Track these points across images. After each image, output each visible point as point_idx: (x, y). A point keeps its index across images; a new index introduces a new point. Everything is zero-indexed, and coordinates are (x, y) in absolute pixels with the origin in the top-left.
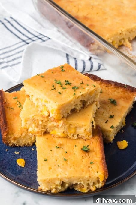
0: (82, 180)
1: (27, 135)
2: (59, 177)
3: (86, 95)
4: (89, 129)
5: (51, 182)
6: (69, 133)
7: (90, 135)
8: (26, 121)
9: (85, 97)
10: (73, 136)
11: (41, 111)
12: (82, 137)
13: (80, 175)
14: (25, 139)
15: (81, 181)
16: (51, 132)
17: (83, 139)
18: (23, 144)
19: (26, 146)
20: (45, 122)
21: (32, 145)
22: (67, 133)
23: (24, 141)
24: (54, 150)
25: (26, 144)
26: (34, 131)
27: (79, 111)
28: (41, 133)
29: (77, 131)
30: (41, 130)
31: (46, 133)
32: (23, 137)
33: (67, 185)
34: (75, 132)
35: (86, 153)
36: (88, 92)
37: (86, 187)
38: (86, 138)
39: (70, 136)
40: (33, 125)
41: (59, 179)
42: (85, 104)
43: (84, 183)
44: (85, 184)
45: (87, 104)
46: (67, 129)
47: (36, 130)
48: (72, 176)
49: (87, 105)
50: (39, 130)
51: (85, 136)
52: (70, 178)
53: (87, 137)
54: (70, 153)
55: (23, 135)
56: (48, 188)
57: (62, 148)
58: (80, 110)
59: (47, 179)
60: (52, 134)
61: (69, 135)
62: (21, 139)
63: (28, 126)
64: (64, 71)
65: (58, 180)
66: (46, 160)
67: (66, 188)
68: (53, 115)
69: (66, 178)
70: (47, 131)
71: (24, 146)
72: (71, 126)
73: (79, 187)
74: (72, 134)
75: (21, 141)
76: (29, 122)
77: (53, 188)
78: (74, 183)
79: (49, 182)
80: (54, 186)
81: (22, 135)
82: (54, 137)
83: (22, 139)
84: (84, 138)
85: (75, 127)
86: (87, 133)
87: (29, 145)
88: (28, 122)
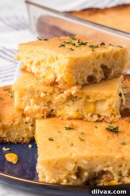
0: (110, 164)
1: (22, 123)
2: (74, 156)
3: (110, 57)
4: (117, 102)
5: (61, 166)
6: (86, 113)
7: (117, 114)
8: (21, 95)
9: (107, 59)
10: (92, 116)
11: (44, 77)
12: (106, 119)
13: (107, 154)
14: (19, 130)
15: (108, 166)
16: (59, 113)
17: (106, 122)
18: (16, 139)
19: (20, 143)
20: (49, 94)
21: (28, 141)
22: (82, 112)
23: (17, 133)
24: (64, 131)
25: (21, 140)
26: (32, 110)
27: (99, 81)
28: (43, 113)
29: (97, 108)
30: (43, 108)
31: (50, 115)
32: (16, 126)
33: (86, 174)
34: (95, 110)
35: (113, 134)
36: (112, 52)
37: (116, 178)
38: (111, 120)
39: (88, 117)
40: (32, 101)
41: (73, 160)
42: (108, 75)
43: (114, 169)
44: (115, 172)
45: (111, 75)
46: (82, 106)
47: (36, 107)
48: (94, 154)
49: (111, 77)
50: (41, 107)
51: (109, 116)
52: (92, 158)
53: (113, 117)
54: (89, 135)
55: (17, 122)
56: (55, 178)
57: (76, 130)
58: (101, 81)
59: (54, 159)
60: (60, 116)
61: (85, 116)
62: (13, 130)
63: (23, 104)
64: (76, 39)
65: (72, 162)
66: (51, 140)
67: (84, 180)
68: (62, 75)
69: (85, 159)
70: (52, 113)
71: (17, 143)
72: (89, 101)
73: (105, 179)
74: (90, 114)
75: (12, 133)
76: (25, 98)
77: (63, 178)
78: (98, 169)
79: (57, 166)
80: (65, 175)
81: (15, 122)
82: (62, 119)
83: (15, 129)
84: (108, 121)
85: (94, 101)
86: (113, 111)
87: (24, 142)
88: (23, 98)
